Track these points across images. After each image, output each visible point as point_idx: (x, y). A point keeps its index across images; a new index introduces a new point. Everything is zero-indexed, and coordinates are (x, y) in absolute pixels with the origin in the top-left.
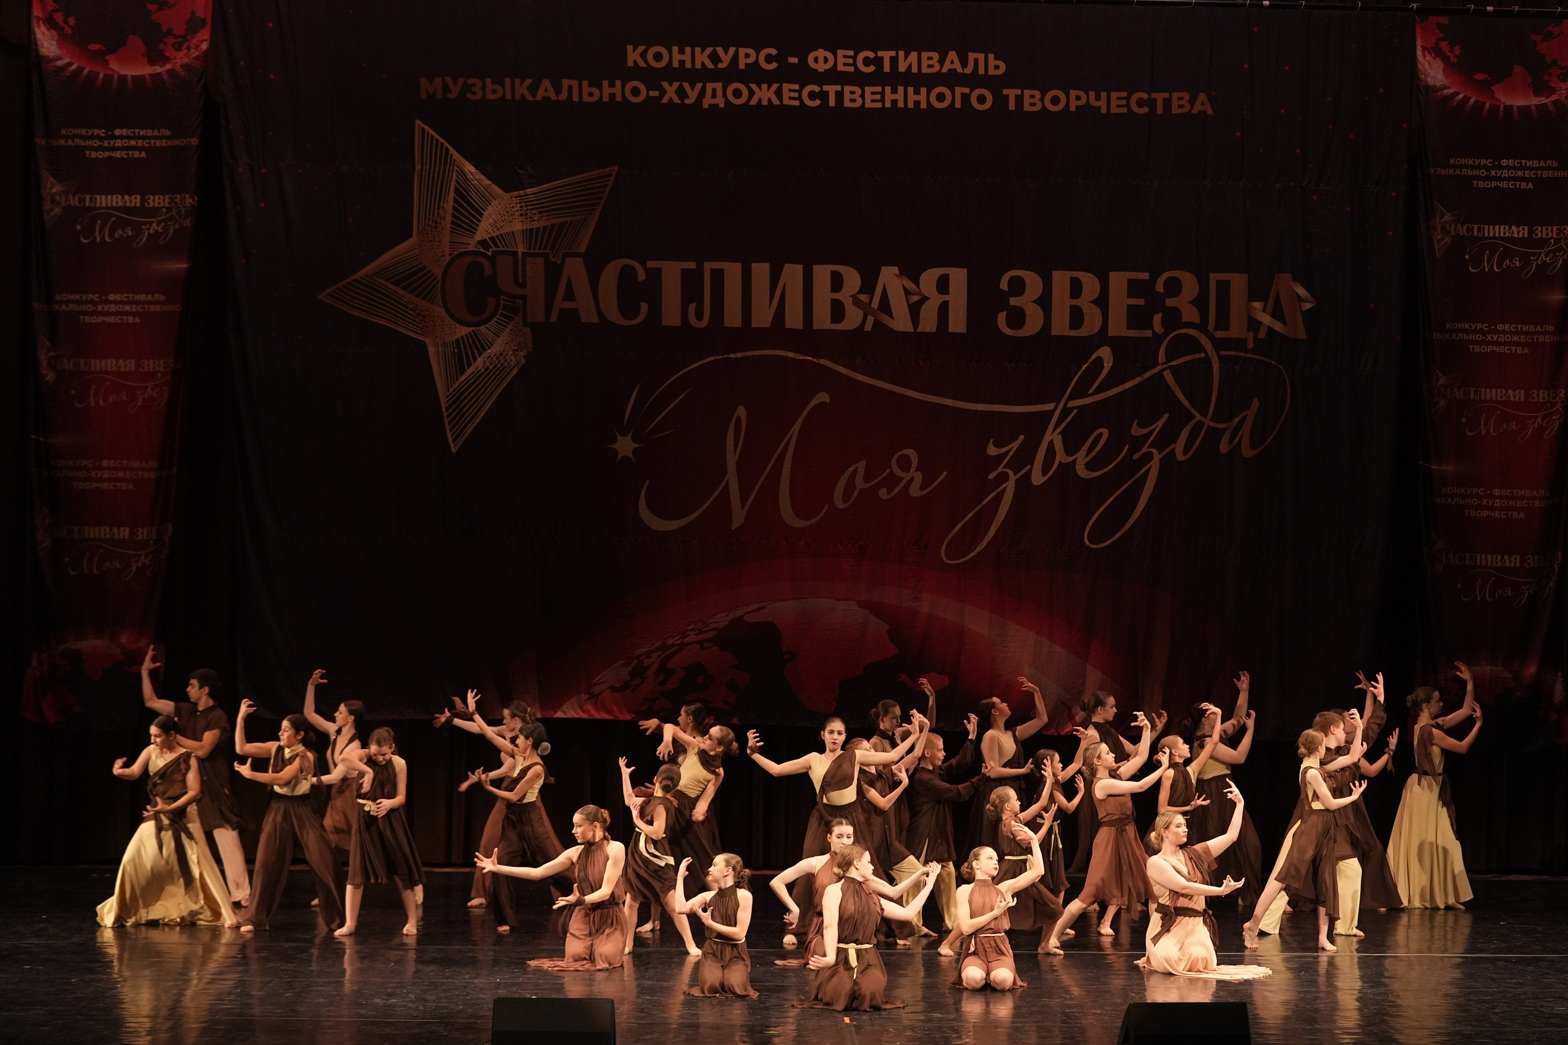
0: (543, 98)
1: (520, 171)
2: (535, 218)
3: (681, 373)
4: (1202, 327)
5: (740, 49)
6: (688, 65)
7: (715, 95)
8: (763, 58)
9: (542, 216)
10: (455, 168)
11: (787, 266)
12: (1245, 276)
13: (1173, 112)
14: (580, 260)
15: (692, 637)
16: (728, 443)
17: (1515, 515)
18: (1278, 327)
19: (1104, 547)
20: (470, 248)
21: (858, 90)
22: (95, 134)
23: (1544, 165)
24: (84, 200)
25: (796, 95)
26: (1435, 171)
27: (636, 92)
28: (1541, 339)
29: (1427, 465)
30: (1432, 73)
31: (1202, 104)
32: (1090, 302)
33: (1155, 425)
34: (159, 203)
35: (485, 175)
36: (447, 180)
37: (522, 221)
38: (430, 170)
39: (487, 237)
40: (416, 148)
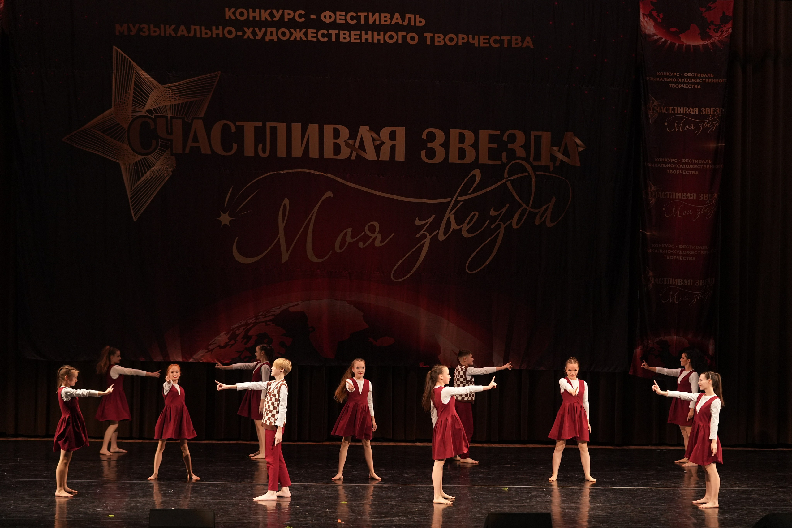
0: (181, 35)
1: (170, 75)
2: (177, 99)
3: (255, 181)
4: (527, 159)
5: (285, 11)
6: (258, 19)
7: (272, 35)
8: (298, 15)
9: (181, 98)
10: (134, 72)
11: (310, 125)
12: (549, 133)
13: (513, 46)
14: (201, 121)
15: (261, 319)
16: (279, 218)
17: (690, 258)
18: (566, 159)
19: (476, 273)
20: (143, 114)
21: (347, 33)
23: (706, 76)
25: (315, 35)
26: (650, 79)
27: (230, 32)
28: (705, 167)
29: (644, 232)
30: (648, 28)
31: (528, 42)
32: (469, 146)
33: (502, 210)
35: (150, 76)
36: (130, 78)
37: (170, 100)
38: (121, 73)
39: (152, 109)
40: (114, 61)
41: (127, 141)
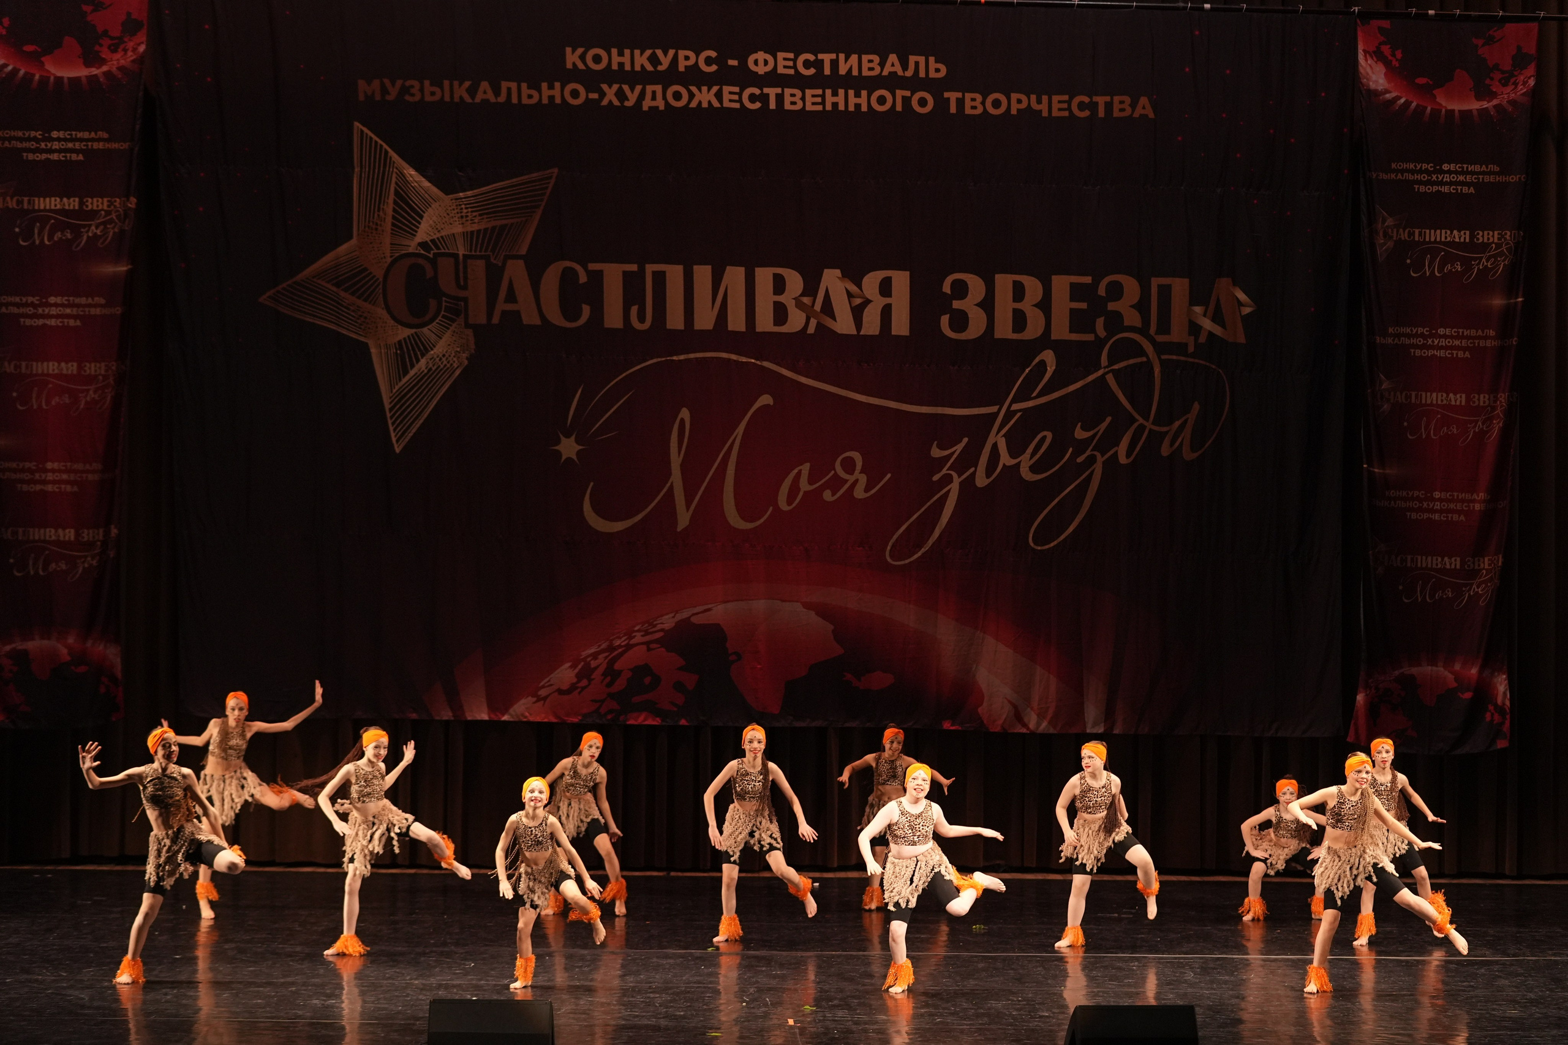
0: (482, 100)
1: (460, 174)
2: (476, 221)
3: (624, 375)
4: (1143, 331)
5: (680, 52)
6: (628, 67)
7: (655, 98)
8: (703, 60)
9: (483, 219)
10: (395, 170)
11: (729, 268)
12: (1186, 281)
13: (1115, 115)
14: (521, 263)
15: (638, 638)
16: (672, 444)
17: (1455, 517)
18: (1217, 330)
19: (1050, 548)
20: (411, 250)
21: (798, 93)
22: (32, 135)
23: (1485, 169)
24: (22, 202)
25: (736, 97)
26: (1377, 176)
28: (1482, 343)
29: (1371, 468)
30: (1374, 77)
31: (1144, 108)
32: (1033, 306)
33: (1099, 428)
34: (98, 206)
35: (424, 178)
36: (387, 182)
37: (463, 224)
38: (369, 172)
39: (427, 239)
40: (355, 150)
41: (382, 302)
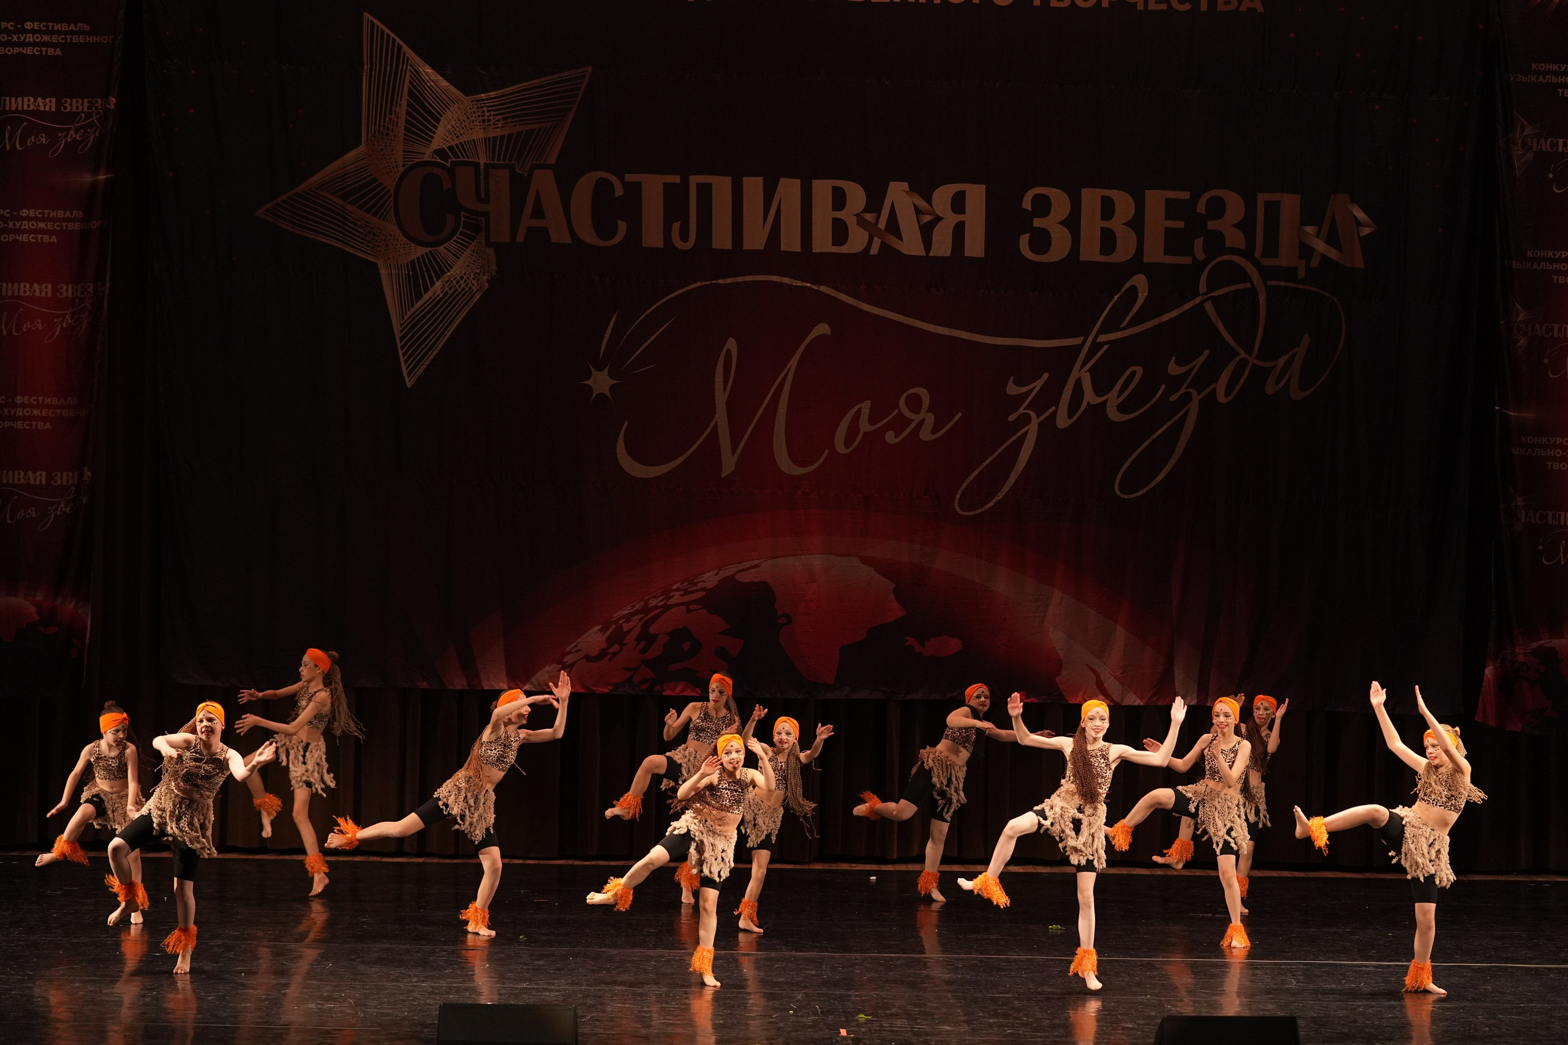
1: (484, 72)
2: (500, 125)
3: (664, 300)
4: (1248, 254)
9: (507, 123)
10: (409, 67)
11: (783, 180)
12: (1297, 197)
13: (1218, 8)
14: (549, 173)
15: (677, 598)
16: (716, 380)
18: (1333, 254)
19: (1137, 497)
20: (426, 158)
22: (3, 27)
26: (1515, 78)
29: (1504, 411)
32: (1124, 224)
33: (1194, 363)
34: (77, 107)
35: (442, 77)
36: (400, 83)
37: (484, 129)
38: (380, 71)
39: (445, 146)
40: (365, 45)
41: (393, 217)
